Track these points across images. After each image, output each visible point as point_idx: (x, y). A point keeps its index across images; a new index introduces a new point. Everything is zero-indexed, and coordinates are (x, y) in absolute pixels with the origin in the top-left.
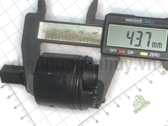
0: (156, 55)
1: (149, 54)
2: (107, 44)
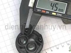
0: (60, 15)
1: (56, 14)
2: (36, 7)
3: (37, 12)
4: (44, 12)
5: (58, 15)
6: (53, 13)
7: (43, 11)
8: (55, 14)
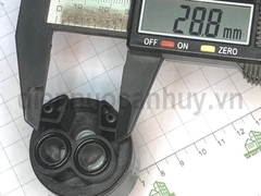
0: (230, 50)
1: (217, 49)
2: (140, 31)
3: (144, 50)
4: (171, 44)
5: (223, 51)
6: (204, 48)
7: (165, 44)
8: (211, 49)
